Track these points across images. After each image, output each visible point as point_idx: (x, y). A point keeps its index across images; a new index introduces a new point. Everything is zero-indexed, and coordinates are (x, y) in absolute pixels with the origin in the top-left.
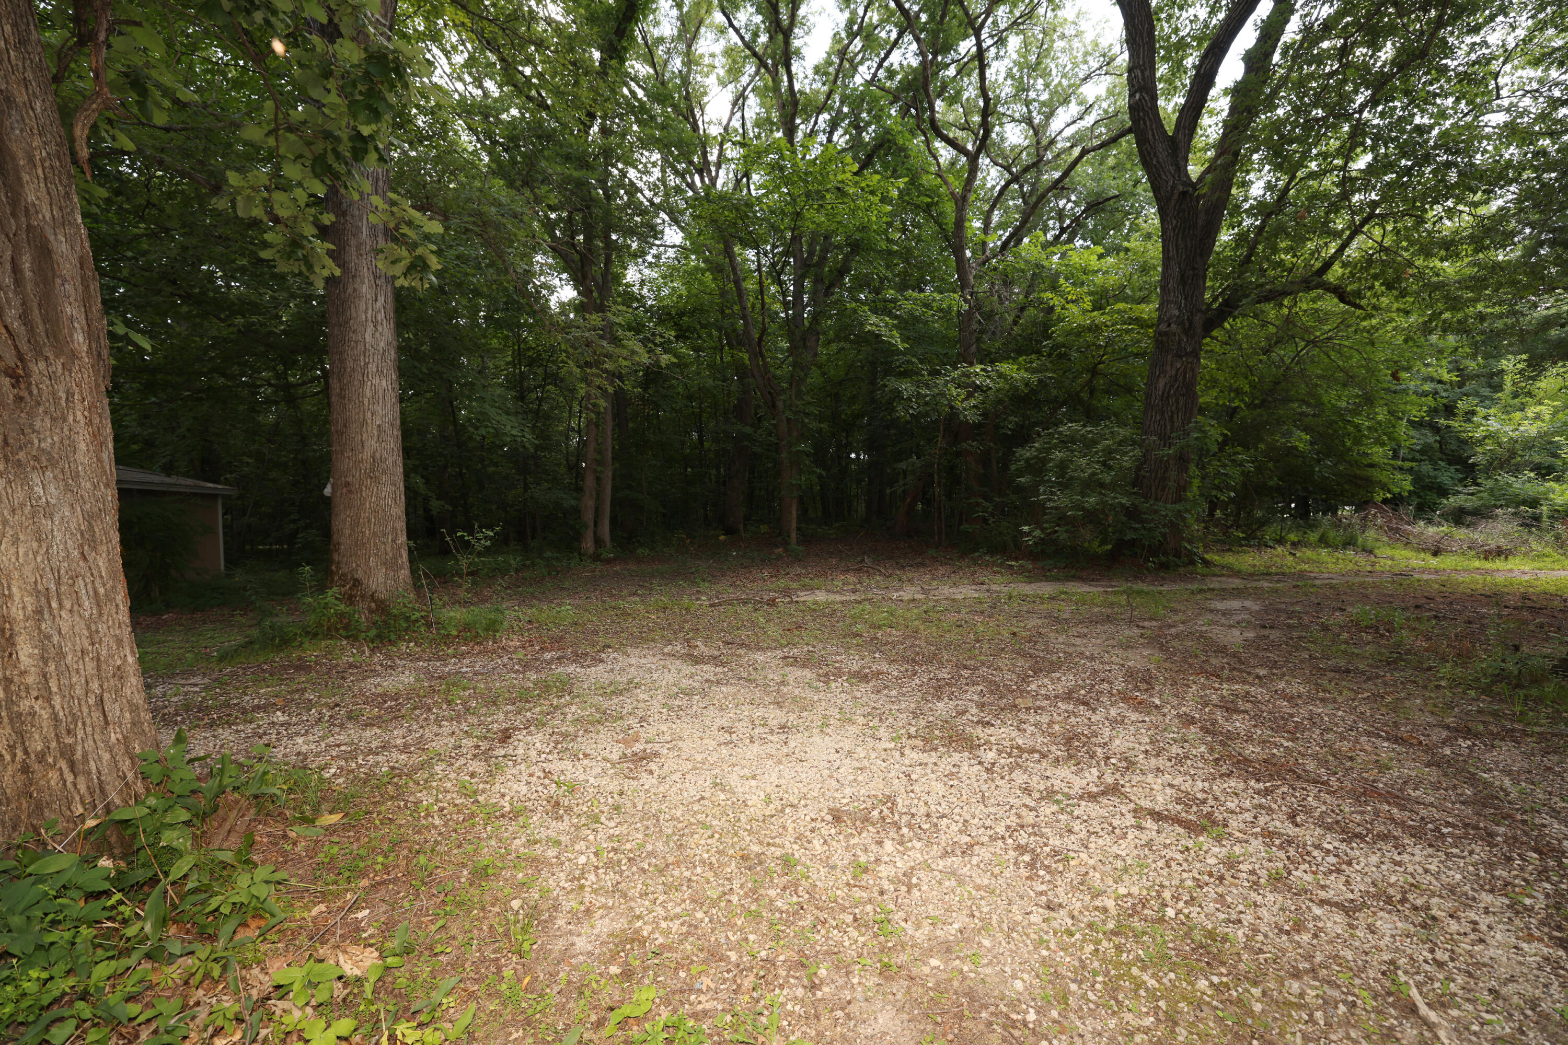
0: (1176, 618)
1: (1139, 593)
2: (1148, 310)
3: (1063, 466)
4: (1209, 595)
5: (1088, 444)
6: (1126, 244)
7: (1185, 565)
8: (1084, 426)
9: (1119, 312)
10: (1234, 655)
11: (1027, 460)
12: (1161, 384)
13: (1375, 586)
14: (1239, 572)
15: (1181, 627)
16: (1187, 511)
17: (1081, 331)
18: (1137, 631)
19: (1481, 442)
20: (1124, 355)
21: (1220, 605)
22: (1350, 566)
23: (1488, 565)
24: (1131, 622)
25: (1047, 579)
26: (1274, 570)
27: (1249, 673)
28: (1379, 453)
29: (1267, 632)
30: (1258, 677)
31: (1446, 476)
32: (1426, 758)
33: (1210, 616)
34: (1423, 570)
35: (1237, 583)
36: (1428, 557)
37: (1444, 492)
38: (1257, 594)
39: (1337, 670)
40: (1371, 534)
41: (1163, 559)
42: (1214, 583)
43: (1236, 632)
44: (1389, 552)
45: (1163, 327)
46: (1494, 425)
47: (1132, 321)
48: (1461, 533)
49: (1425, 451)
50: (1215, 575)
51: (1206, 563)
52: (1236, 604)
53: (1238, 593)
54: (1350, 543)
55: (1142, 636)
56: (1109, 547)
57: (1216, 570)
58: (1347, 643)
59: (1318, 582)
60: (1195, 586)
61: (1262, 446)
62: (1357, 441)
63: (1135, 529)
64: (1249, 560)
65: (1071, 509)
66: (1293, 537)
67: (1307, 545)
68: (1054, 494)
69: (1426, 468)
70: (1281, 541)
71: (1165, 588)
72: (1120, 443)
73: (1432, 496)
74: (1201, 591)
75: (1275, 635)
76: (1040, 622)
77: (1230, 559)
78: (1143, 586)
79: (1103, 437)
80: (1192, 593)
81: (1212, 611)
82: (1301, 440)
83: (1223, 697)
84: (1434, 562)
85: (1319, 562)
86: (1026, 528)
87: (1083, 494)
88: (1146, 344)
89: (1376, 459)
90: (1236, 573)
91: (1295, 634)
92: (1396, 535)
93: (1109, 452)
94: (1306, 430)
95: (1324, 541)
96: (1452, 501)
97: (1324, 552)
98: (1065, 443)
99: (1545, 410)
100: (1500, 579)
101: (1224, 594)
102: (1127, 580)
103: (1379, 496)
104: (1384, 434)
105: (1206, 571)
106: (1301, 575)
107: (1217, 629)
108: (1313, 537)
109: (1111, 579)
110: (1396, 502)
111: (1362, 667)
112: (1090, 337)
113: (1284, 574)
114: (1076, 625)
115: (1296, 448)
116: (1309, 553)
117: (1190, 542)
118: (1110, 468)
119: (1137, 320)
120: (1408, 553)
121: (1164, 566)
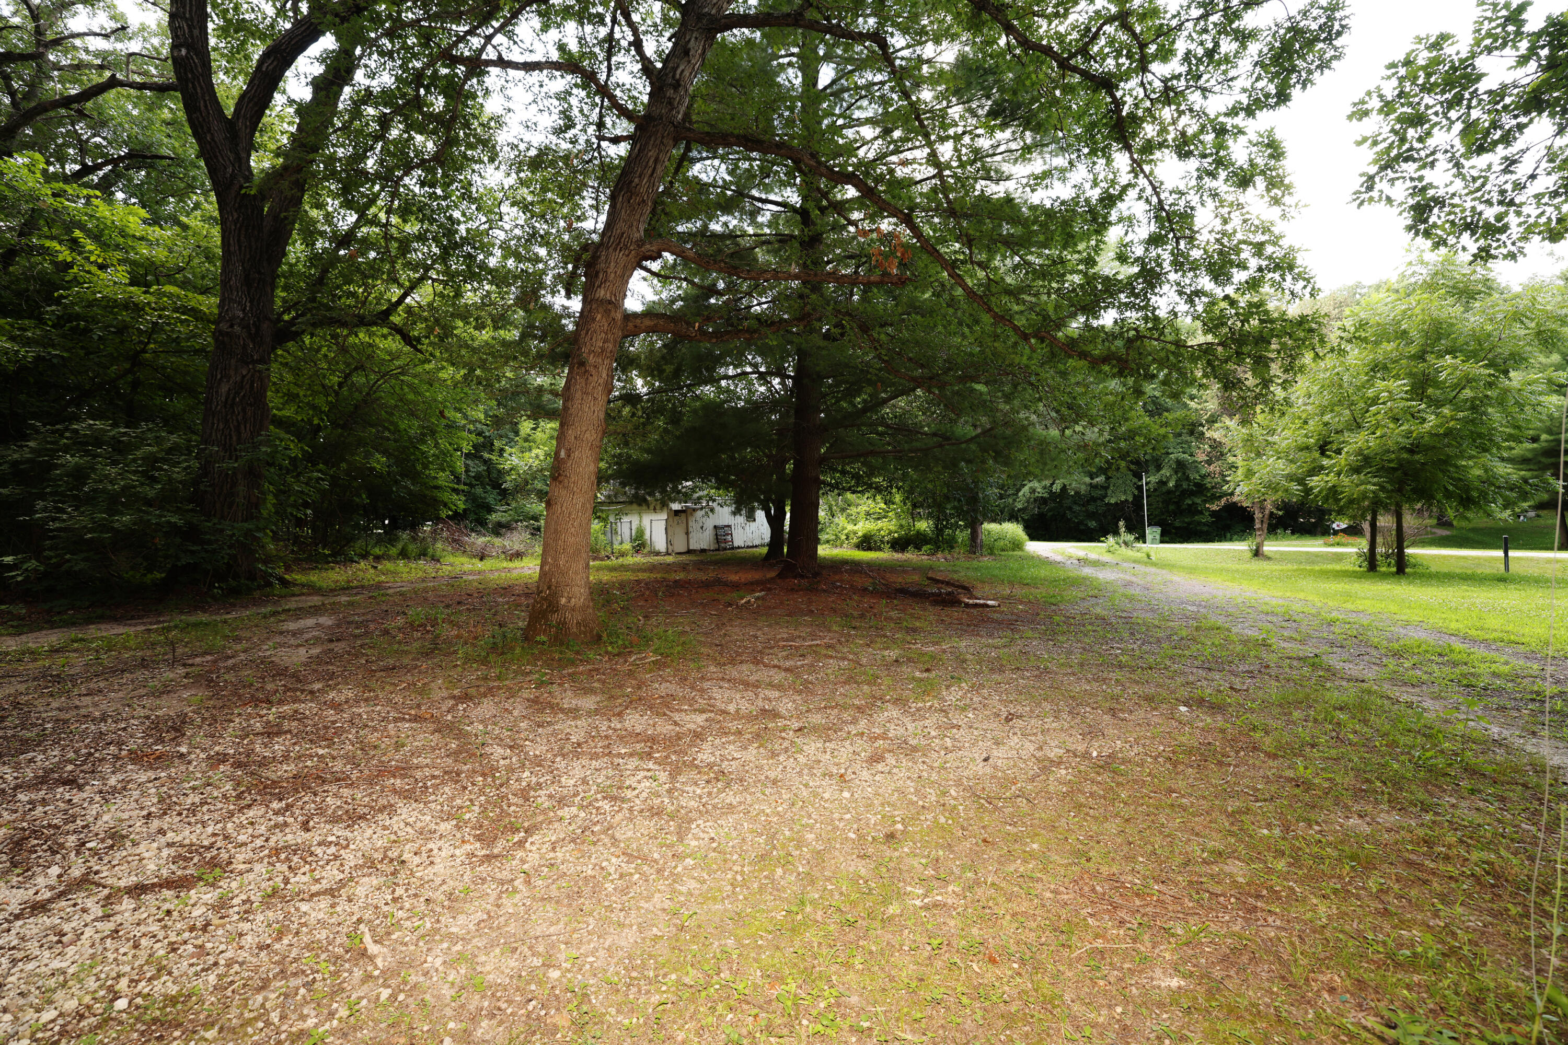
0: (239, 647)
1: (196, 625)
2: (209, 303)
3: (79, 475)
4: (283, 617)
5: (120, 448)
6: (183, 219)
7: (260, 587)
8: (115, 425)
9: (170, 296)
10: (293, 676)
11: (15, 464)
12: (224, 388)
13: (435, 589)
14: (320, 589)
15: (242, 656)
16: (259, 529)
17: (110, 305)
18: (181, 671)
19: (508, 472)
20: (175, 346)
21: (292, 626)
22: (420, 574)
23: (511, 565)
24: (173, 663)
25: (52, 625)
26: (355, 583)
27: (303, 691)
28: (443, 478)
29: (332, 646)
30: (312, 692)
31: (491, 498)
32: (432, 727)
33: (278, 639)
34: (472, 573)
35: (316, 600)
36: (476, 561)
37: (490, 510)
38: (334, 609)
39: (386, 669)
40: (439, 545)
41: (233, 583)
42: (292, 604)
43: (302, 651)
44: (451, 559)
45: (224, 326)
46: (515, 460)
47: (185, 310)
48: (497, 541)
49: (478, 477)
50: (294, 595)
51: (284, 583)
52: (310, 622)
53: (316, 611)
54: (423, 554)
55: (187, 676)
56: (159, 576)
57: (296, 590)
58: (399, 643)
59: (390, 591)
60: (269, 609)
61: (344, 465)
62: (426, 467)
63: (193, 552)
64: (335, 575)
65: (90, 531)
66: (377, 551)
67: (389, 558)
68: (63, 511)
69: (479, 490)
70: (364, 556)
71: (234, 615)
72: (170, 451)
73: (483, 513)
74: (274, 614)
75: (339, 647)
76: (22, 688)
77: (314, 577)
78: (203, 617)
79: (142, 440)
80: (265, 617)
81: (281, 633)
82: (379, 462)
83: (268, 722)
84: (479, 565)
85: (395, 573)
86: (8, 559)
87: (111, 511)
88: (207, 340)
89: (440, 482)
90: (314, 590)
91: (359, 642)
92: (458, 545)
93: (152, 461)
94: (385, 453)
95: (404, 554)
96: (494, 517)
97: (401, 563)
98: (81, 444)
99: (541, 453)
100: (515, 574)
101: (299, 614)
102: (182, 613)
103: (444, 513)
104: (444, 461)
105: (284, 591)
106: (379, 586)
107: (282, 652)
108: (394, 551)
109: (160, 615)
110: (457, 517)
111: (406, 661)
112: (125, 316)
113: (363, 587)
114: (88, 679)
115: (374, 469)
116: (389, 565)
117: (265, 562)
118: (154, 480)
119: (194, 312)
120: (464, 559)
121: (235, 592)
